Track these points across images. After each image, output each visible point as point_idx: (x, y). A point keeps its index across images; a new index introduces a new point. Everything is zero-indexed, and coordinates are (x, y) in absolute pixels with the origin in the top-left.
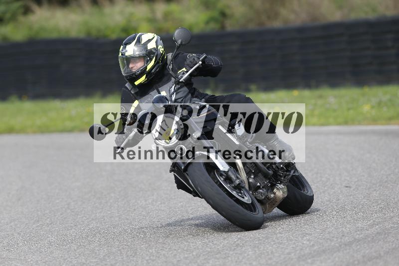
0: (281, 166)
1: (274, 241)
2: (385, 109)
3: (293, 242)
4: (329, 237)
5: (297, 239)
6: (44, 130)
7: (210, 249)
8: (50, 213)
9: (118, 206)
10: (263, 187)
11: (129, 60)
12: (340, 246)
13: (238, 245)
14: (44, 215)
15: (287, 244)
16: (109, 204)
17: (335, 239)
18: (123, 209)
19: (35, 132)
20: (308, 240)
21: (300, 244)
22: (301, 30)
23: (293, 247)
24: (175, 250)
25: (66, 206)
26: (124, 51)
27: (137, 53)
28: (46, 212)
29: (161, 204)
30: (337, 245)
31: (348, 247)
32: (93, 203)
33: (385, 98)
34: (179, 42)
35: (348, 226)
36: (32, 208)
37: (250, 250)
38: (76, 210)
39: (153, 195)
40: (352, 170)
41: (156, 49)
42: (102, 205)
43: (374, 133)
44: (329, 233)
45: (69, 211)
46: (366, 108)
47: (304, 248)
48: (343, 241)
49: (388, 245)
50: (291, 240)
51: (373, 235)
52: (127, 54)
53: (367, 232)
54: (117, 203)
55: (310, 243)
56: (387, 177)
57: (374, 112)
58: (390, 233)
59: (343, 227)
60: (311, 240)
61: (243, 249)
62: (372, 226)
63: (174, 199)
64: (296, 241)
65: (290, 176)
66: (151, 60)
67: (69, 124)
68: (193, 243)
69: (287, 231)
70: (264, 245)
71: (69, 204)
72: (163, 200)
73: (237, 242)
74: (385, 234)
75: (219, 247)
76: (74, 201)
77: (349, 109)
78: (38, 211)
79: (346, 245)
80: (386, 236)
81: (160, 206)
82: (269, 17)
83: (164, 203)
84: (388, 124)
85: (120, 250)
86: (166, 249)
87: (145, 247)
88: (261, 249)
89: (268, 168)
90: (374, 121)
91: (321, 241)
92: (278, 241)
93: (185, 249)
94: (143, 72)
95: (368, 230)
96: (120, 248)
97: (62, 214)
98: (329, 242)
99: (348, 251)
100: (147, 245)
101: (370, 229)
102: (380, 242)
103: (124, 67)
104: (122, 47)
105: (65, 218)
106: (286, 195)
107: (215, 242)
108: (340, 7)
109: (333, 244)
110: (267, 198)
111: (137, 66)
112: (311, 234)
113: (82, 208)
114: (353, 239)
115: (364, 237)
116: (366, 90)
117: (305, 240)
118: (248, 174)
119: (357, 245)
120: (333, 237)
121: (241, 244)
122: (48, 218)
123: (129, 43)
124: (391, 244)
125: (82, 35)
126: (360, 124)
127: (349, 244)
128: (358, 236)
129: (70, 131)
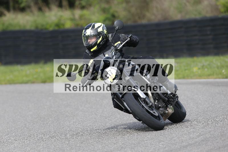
0: (171, 96)
1: (143, 145)
2: (206, 70)
3: (154, 145)
4: (174, 143)
5: (156, 144)
6: (11, 82)
7: (107, 149)
8: (15, 129)
9: (54, 126)
10: (162, 107)
11: (88, 37)
12: (181, 147)
13: (122, 148)
14: (11, 131)
15: (150, 146)
16: (48, 124)
17: (178, 144)
18: (57, 127)
19: (6, 84)
20: (162, 145)
21: (158, 146)
22: (158, 25)
23: (154, 149)
24: (86, 150)
25: (24, 126)
26: (85, 33)
27: (92, 34)
28: (12, 129)
29: (78, 124)
30: (179, 147)
31: (185, 148)
32: (39, 124)
33: (206, 64)
34: (117, 28)
35: (185, 136)
36: (4, 127)
37: (129, 150)
38: (30, 128)
39: (74, 119)
40: (187, 104)
41: (103, 32)
42: (44, 125)
43: (200, 83)
44: (174, 140)
45: (26, 128)
46: (195, 69)
47: (160, 149)
48: (182, 144)
49: (208, 147)
50: (153, 145)
51: (200, 141)
52: (87, 34)
53: (196, 140)
54: (53, 124)
55: (163, 146)
56: (207, 109)
57: (199, 72)
58: (209, 140)
59: (182, 137)
60: (164, 145)
61: (125, 150)
62: (198, 136)
63: (86, 121)
64: (155, 145)
65: (176, 101)
66: (100, 37)
67: (25, 79)
68: (96, 146)
69: (151, 139)
70: (137, 147)
71: (25, 125)
72: (79, 122)
73: (122, 146)
74: (206, 141)
75: (111, 149)
76: (28, 123)
77: (185, 70)
78: (8, 128)
79: (184, 147)
80: (207, 142)
81: (78, 125)
82: (139, 18)
83: (80, 124)
84: (208, 78)
85: (55, 151)
86: (81, 149)
87: (69, 149)
88: (136, 150)
89: (165, 97)
90: (200, 76)
91: (170, 145)
92: (145, 145)
93: (92, 150)
94: (96, 44)
95: (196, 139)
96: (55, 150)
97: (21, 130)
98: (174, 145)
99: (185, 151)
100: (70, 148)
101: (198, 138)
102: (203, 146)
103: (85, 42)
104: (84, 30)
105: (23, 133)
106: (173, 112)
107: (109, 146)
108: (180, 12)
109: (176, 146)
110: (165, 113)
111: (92, 41)
112: (164, 141)
113: (33, 127)
114: (188, 144)
115: (194, 143)
116: (195, 59)
117: (160, 145)
118: (155, 100)
119: (190, 147)
120: (176, 143)
121: (124, 147)
122: (14, 132)
123: (88, 28)
124: (209, 146)
125: (33, 28)
126: (192, 78)
127: (186, 147)
128: (190, 142)
129: (26, 83)
